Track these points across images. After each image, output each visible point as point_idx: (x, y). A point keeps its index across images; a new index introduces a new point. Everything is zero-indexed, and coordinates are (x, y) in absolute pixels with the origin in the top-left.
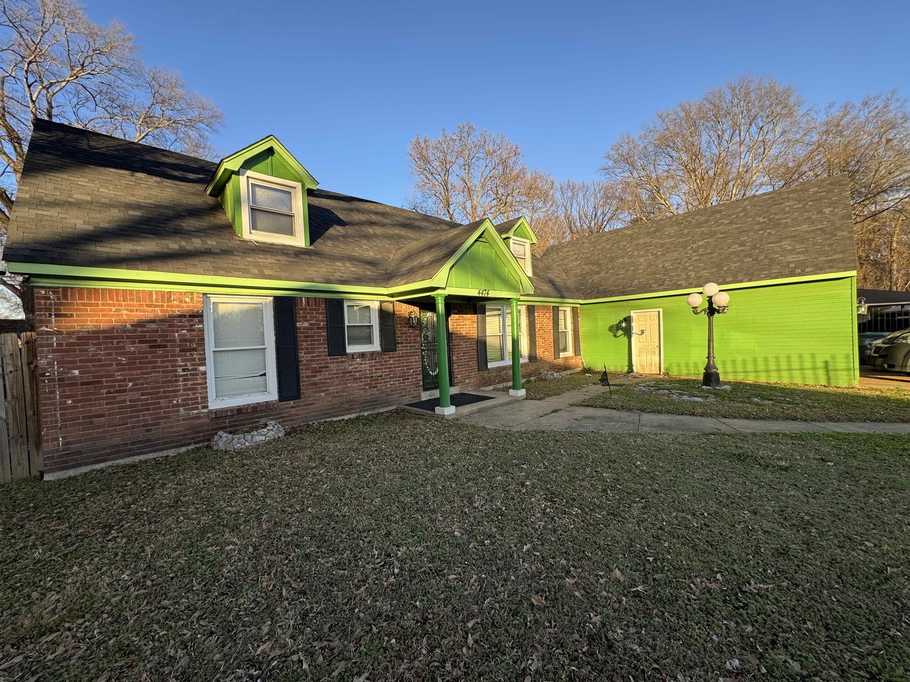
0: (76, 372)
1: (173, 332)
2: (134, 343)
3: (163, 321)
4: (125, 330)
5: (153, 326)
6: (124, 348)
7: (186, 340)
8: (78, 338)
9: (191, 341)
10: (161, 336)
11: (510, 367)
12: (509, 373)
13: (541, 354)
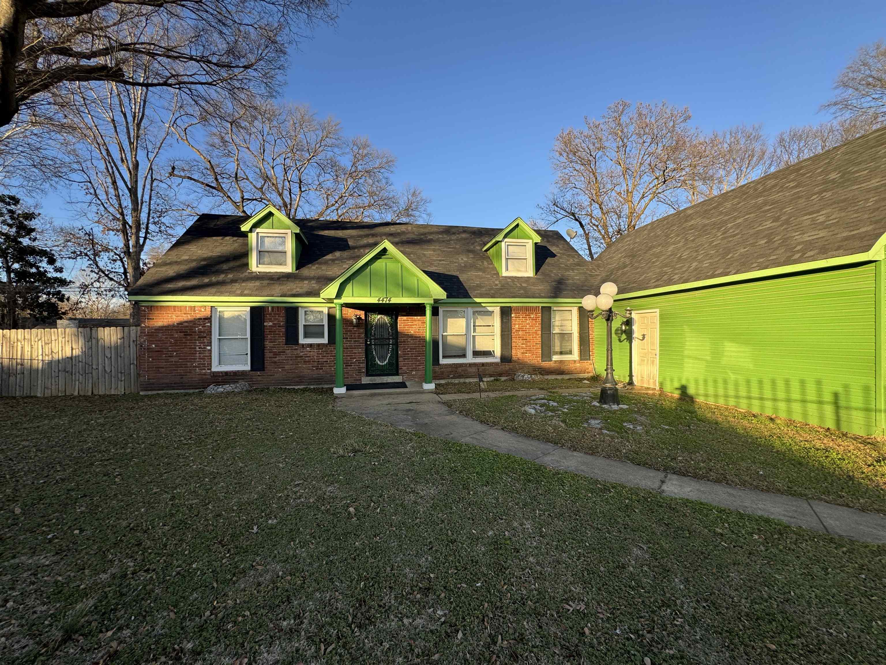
0: (154, 346)
1: (195, 327)
2: (177, 333)
3: (191, 321)
4: (173, 326)
5: (186, 324)
6: (173, 335)
7: (201, 332)
8: (155, 330)
9: (204, 332)
10: (190, 330)
11: (471, 365)
12: (470, 370)
13: (520, 355)
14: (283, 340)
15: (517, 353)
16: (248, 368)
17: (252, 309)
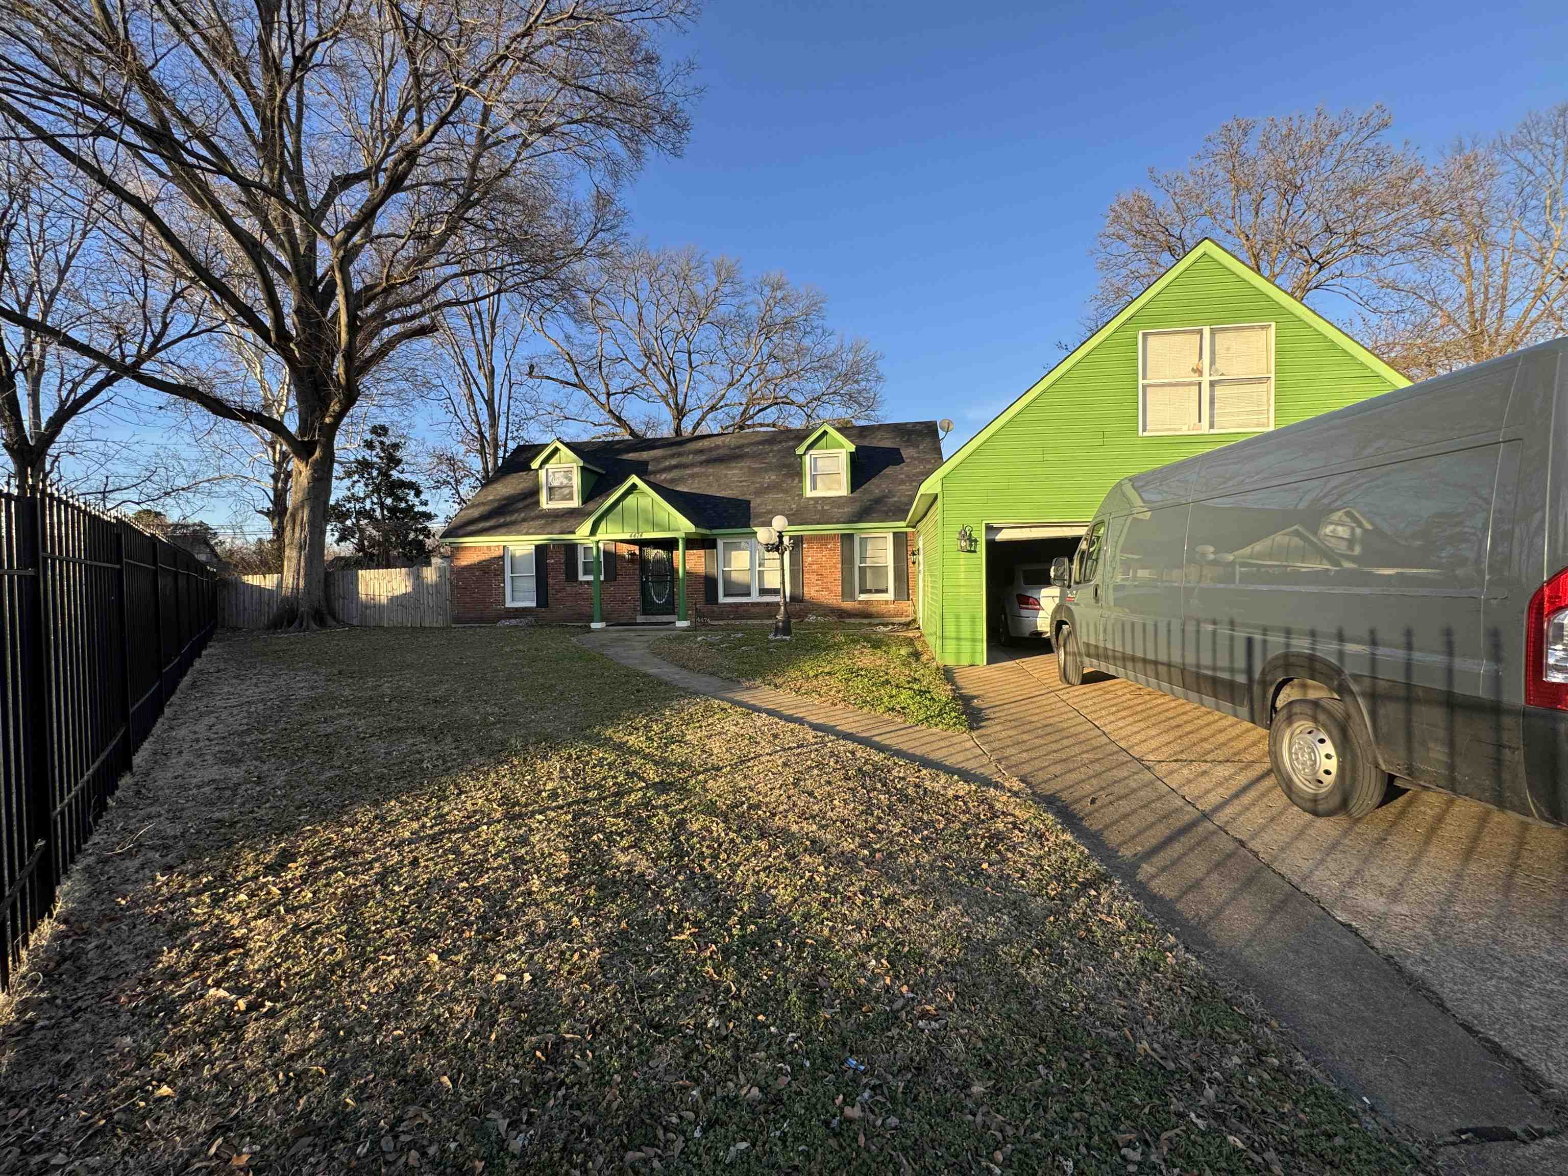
0: (462, 583)
1: (492, 566)
2: (478, 571)
3: (487, 561)
4: (475, 565)
5: (484, 563)
6: (474, 573)
7: (496, 570)
8: (462, 568)
9: (498, 570)
10: (487, 568)
11: (754, 604)
12: (752, 610)
13: (813, 594)
14: (563, 577)
15: (811, 592)
16: (534, 605)
17: (537, 547)
